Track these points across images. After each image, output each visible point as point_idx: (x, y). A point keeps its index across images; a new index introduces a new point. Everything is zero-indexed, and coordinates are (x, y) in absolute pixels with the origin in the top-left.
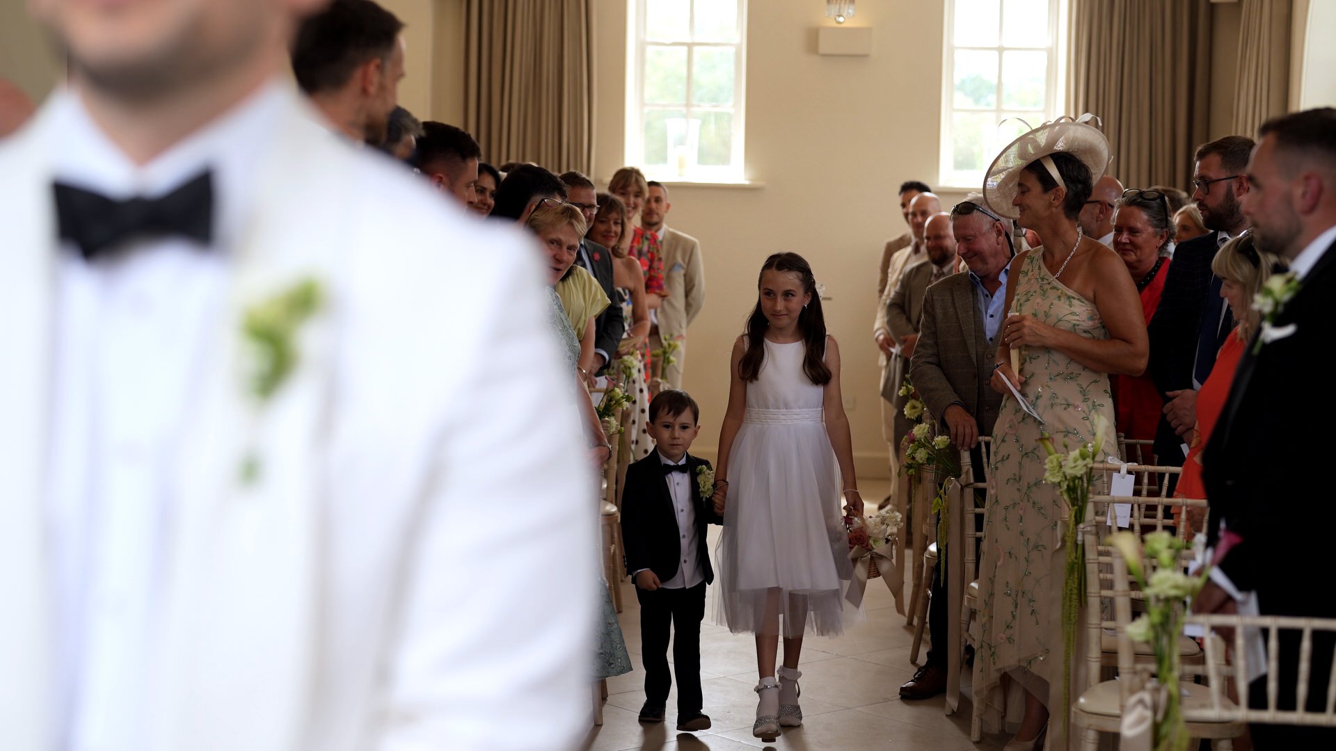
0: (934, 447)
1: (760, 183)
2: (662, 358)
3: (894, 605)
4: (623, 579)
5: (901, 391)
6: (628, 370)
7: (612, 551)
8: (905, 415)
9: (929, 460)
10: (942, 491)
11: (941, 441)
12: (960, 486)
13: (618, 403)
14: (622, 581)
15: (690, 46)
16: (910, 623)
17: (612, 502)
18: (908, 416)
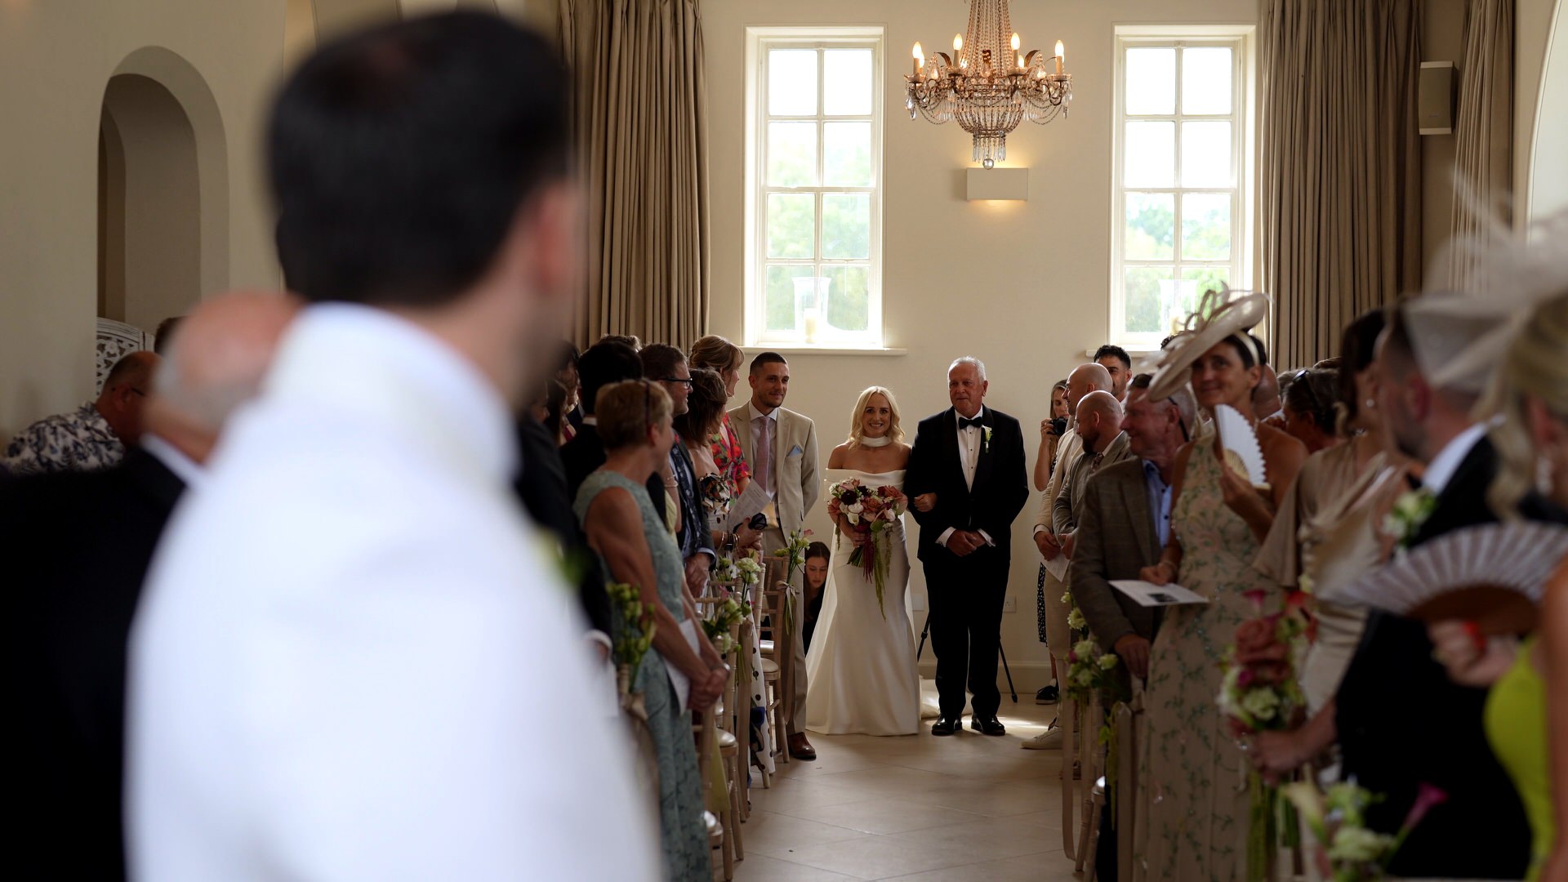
0: (1099, 667)
1: (901, 351)
2: (788, 558)
3: (1062, 847)
4: (744, 819)
5: (1064, 597)
6: (748, 575)
7: (730, 788)
8: (1069, 625)
9: (1095, 682)
10: (1110, 718)
11: (1106, 660)
12: (1129, 713)
13: (734, 616)
14: (742, 822)
15: (818, 192)
16: (1079, 870)
17: (729, 731)
18: (1072, 626)
